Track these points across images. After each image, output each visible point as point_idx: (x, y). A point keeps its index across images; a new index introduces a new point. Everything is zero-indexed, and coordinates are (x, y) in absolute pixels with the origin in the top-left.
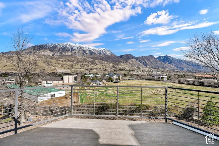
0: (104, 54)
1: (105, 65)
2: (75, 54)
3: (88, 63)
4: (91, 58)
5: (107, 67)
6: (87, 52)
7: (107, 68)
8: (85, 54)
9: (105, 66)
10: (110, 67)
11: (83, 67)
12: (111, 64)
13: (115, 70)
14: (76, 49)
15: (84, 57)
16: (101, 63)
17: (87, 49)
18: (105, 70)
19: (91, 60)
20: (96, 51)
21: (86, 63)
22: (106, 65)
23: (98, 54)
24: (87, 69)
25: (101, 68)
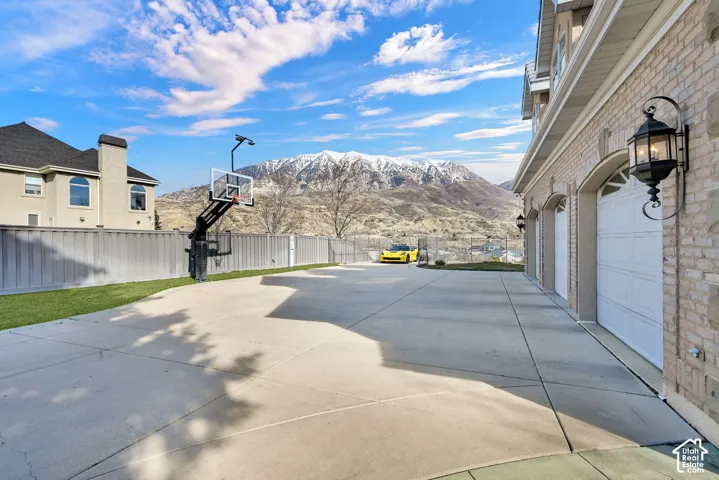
0: (442, 181)
1: (449, 219)
3: (390, 213)
4: (398, 195)
5: (458, 225)
6: (384, 178)
7: (457, 230)
8: (375, 183)
9: (450, 222)
10: (469, 227)
11: (375, 227)
12: (470, 216)
13: (489, 237)
14: (348, 170)
15: (373, 196)
16: (435, 213)
17: (382, 167)
18: (454, 235)
19: (398, 202)
20: (413, 171)
21: (381, 215)
22: (454, 218)
23: (421, 182)
24: (389, 235)
25: (435, 230)
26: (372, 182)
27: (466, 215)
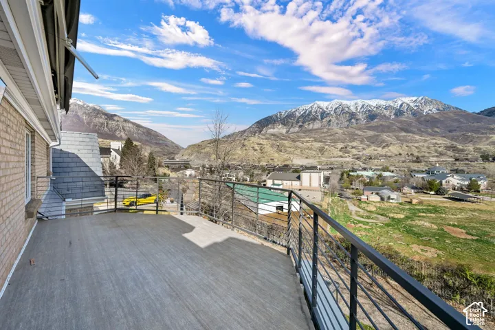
0: (414, 114)
1: (416, 145)
2: (330, 125)
3: (362, 142)
4: (370, 128)
5: (424, 149)
6: (360, 116)
7: (422, 154)
8: (353, 120)
9: (416, 147)
10: (436, 151)
11: (348, 152)
12: (439, 142)
13: (457, 160)
14: (332, 113)
15: (350, 130)
16: (402, 141)
17: (359, 108)
18: (418, 158)
19: (370, 133)
20: (386, 108)
21: (354, 144)
22: (421, 144)
23: (393, 117)
24: (357, 158)
25: (400, 154)
26: (351, 119)
27: (434, 141)
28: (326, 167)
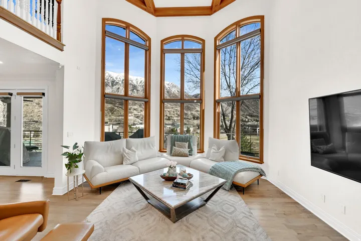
0: (168, 92)
1: (169, 110)
2: (118, 91)
3: (140, 106)
5: (172, 113)
6: (139, 88)
7: (171, 115)
8: (135, 90)
9: (169, 111)
10: (177, 114)
11: (132, 113)
12: (178, 109)
14: (120, 82)
17: (139, 82)
18: (169, 117)
21: (136, 107)
22: (171, 109)
24: (137, 117)
26: (133, 90)
27: (176, 108)
28: (115, 123)
